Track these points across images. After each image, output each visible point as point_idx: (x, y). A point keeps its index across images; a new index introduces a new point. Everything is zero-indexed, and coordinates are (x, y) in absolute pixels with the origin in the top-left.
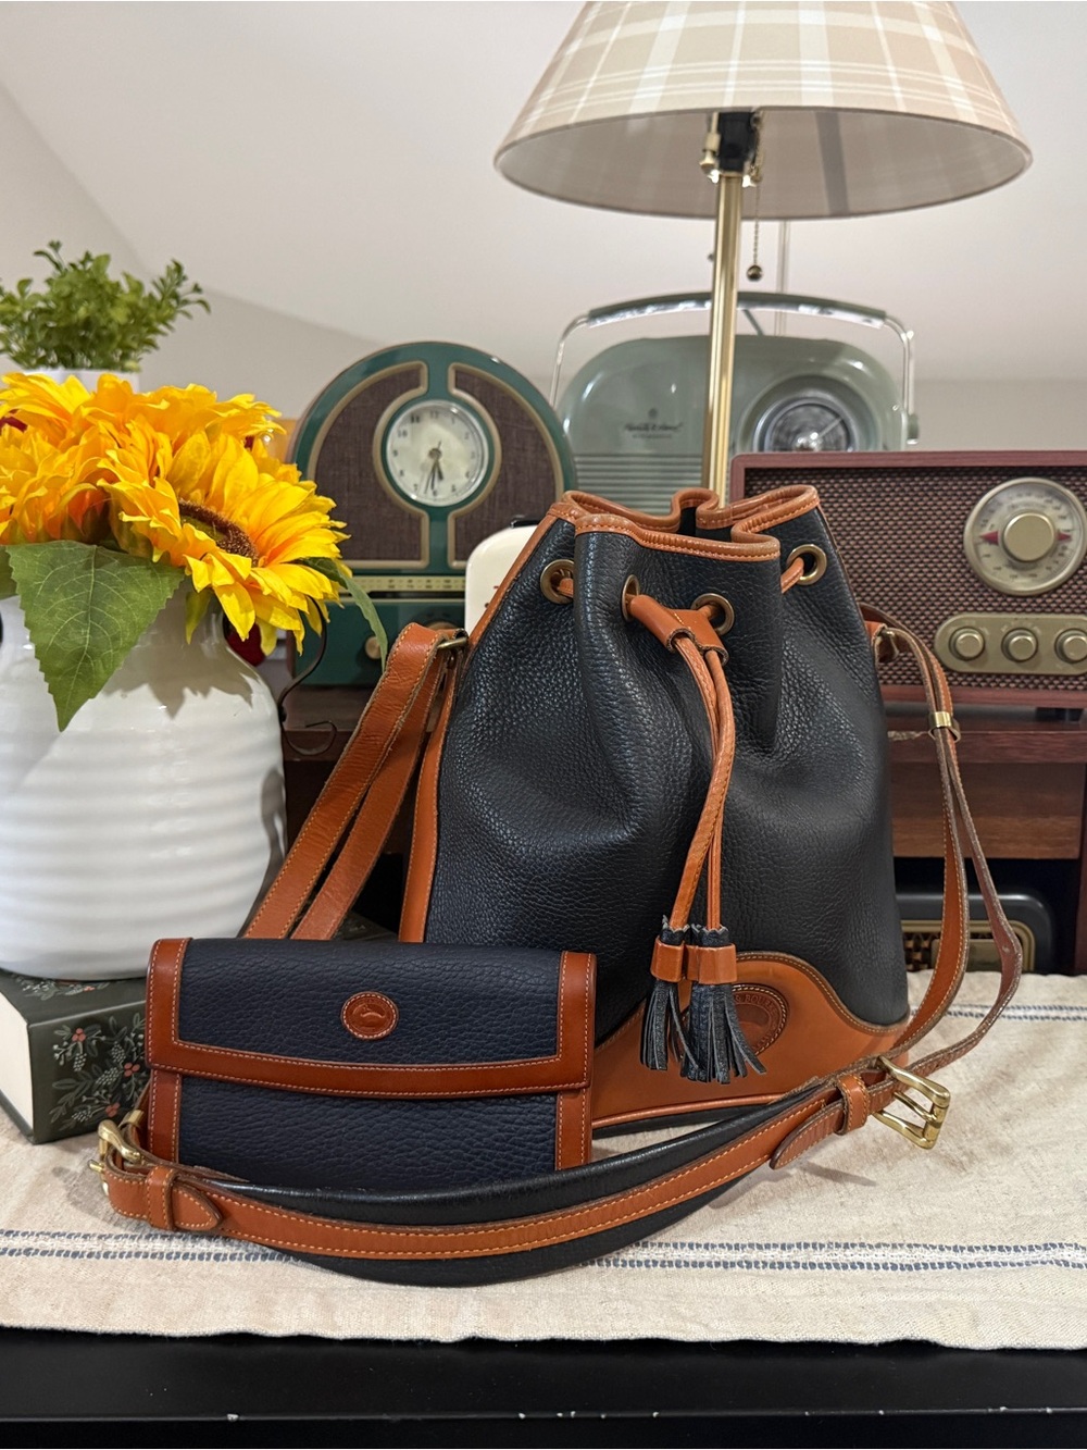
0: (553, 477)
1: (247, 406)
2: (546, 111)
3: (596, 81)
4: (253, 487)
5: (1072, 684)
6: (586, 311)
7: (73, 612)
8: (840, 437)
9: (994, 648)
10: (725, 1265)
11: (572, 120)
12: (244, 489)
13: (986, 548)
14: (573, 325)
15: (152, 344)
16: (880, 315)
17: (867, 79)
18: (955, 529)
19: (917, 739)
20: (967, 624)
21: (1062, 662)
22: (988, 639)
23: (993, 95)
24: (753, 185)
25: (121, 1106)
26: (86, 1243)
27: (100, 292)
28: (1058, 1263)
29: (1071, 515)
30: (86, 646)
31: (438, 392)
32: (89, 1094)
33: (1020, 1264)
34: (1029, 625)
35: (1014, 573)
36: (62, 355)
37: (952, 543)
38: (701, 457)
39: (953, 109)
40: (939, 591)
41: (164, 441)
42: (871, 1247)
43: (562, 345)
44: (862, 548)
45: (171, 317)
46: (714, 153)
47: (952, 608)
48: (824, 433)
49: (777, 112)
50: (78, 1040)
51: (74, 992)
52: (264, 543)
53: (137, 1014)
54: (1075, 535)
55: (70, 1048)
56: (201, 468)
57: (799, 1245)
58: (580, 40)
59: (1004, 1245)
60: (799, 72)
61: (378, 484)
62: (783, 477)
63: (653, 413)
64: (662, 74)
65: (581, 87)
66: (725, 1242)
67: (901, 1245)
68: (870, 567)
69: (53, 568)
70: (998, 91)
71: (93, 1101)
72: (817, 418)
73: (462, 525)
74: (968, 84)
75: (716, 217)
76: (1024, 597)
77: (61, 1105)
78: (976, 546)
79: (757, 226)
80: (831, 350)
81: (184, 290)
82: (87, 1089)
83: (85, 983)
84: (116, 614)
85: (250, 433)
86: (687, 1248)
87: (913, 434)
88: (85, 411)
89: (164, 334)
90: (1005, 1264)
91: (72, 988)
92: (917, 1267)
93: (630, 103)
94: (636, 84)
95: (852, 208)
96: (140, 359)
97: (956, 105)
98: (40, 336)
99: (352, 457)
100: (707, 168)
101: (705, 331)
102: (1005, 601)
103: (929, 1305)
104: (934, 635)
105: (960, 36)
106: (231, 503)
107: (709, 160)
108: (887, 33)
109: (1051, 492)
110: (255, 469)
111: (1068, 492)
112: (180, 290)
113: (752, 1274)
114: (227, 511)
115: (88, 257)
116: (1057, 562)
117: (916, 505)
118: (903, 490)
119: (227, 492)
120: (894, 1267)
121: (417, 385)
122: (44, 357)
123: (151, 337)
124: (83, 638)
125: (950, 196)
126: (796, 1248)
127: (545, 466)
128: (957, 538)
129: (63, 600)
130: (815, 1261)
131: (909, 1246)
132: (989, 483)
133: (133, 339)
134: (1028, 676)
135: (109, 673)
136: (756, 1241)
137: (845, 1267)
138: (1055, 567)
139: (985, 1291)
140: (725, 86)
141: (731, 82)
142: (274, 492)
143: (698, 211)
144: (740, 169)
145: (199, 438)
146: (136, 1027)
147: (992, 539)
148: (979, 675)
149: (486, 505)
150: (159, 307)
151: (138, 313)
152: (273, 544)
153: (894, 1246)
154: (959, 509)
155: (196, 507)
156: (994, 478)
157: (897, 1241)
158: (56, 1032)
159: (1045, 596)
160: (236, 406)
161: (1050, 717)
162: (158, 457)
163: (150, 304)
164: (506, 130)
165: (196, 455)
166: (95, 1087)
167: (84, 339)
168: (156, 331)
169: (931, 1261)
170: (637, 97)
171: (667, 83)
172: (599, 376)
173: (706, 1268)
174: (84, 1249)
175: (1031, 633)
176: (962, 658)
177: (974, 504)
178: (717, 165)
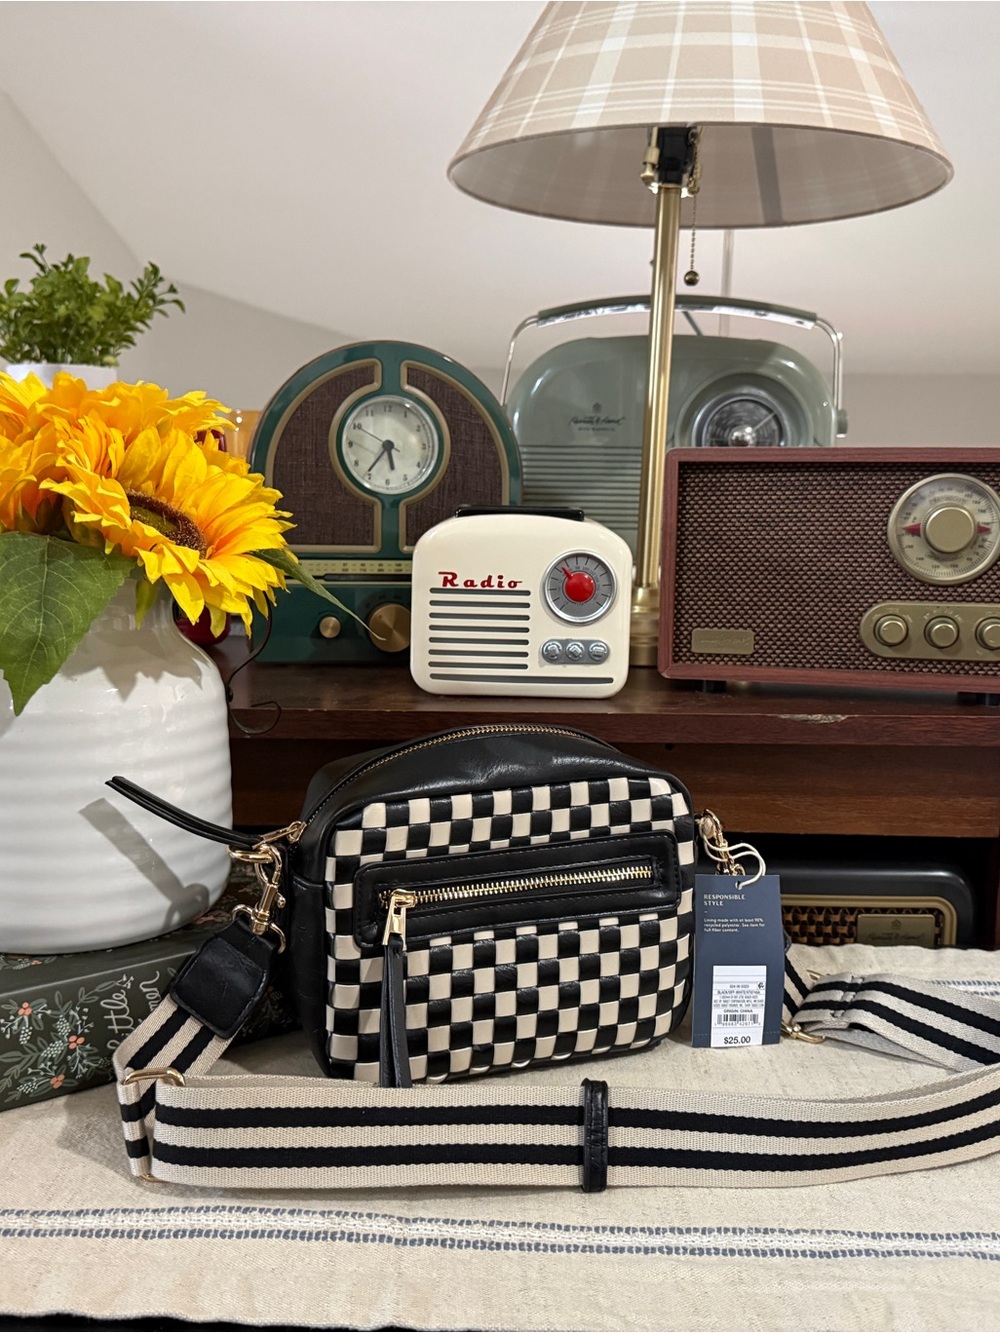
0: (499, 467)
1: (198, 403)
2: (494, 126)
3: (541, 98)
4: (202, 479)
5: (991, 670)
6: (535, 312)
7: (27, 601)
8: (774, 431)
9: (917, 633)
10: (646, 1251)
11: (518, 135)
12: (193, 481)
13: (908, 540)
14: (523, 326)
15: (130, 341)
16: (812, 317)
17: (796, 97)
18: (879, 521)
19: (842, 721)
20: (891, 612)
21: (981, 649)
22: (911, 627)
23: (916, 112)
24: (690, 196)
25: (66, 1078)
26: (18, 1221)
27: (80, 291)
28: (975, 1255)
29: (990, 508)
30: (40, 634)
31: (390, 387)
32: (34, 1066)
33: (937, 1254)
34: (950, 614)
35: (936, 563)
36: (45, 350)
37: (876, 534)
38: (642, 448)
39: (878, 125)
40: (863, 580)
41: (117, 435)
42: (790, 1233)
43: (513, 344)
44: (790, 539)
45: (149, 316)
46: (653, 166)
47: (876, 596)
48: (758, 427)
49: (714, 127)
50: (24, 1014)
51: (22, 966)
52: (212, 533)
53: (82, 989)
54: (994, 528)
55: (16, 1022)
56: (152, 460)
57: (719, 1230)
58: (528, 60)
59: (922, 1232)
60: (733, 90)
61: (333, 474)
62: (715, 471)
63: (597, 407)
64: (603, 92)
65: (527, 104)
66: (646, 1226)
67: (820, 1231)
68: (798, 556)
69: (7, 559)
70: (921, 109)
71: (39, 1073)
72: (751, 413)
73: (412, 513)
74: (892, 102)
75: (655, 226)
76: (946, 586)
77: (7, 1077)
78: (899, 537)
79: (694, 234)
80: (764, 349)
81: (160, 290)
82: (32, 1061)
83: (32, 956)
84: (69, 603)
85: (202, 428)
86: (608, 1232)
87: (842, 429)
88: (40, 408)
89: (141, 331)
90: (923, 1253)
91: (20, 962)
92: (836, 1254)
93: (572, 118)
94: (578, 101)
95: (786, 217)
96: (118, 354)
97: (881, 121)
98: (24, 333)
99: (309, 447)
100: (648, 181)
101: (646, 332)
102: (928, 590)
103: (846, 1297)
104: (859, 621)
105: (885, 58)
106: (180, 494)
107: (649, 173)
108: (815, 54)
109: (971, 488)
110: (204, 461)
111: (987, 487)
112: (157, 291)
113: (672, 1260)
114: (177, 502)
115: (70, 258)
116: (977, 554)
117: (842, 498)
118: (829, 484)
119: (177, 484)
120: (813, 1255)
121: (372, 382)
122: (28, 351)
123: (130, 333)
124: (35, 626)
125: (878, 207)
126: (716, 1233)
127: (492, 457)
128: (881, 530)
129: (17, 590)
130: (734, 1247)
131: (828, 1232)
132: (911, 478)
133: (112, 336)
134: (949, 662)
135: (62, 660)
136: (676, 1225)
137: (764, 1254)
138: (975, 558)
139: (902, 1281)
140: (662, 103)
141: (668, 99)
142: (222, 484)
143: (640, 220)
144: (679, 181)
145: (150, 433)
146: (81, 1000)
147: (914, 531)
148: (903, 660)
149: (436, 495)
150: (136, 306)
151: (116, 311)
152: (221, 535)
153: (813, 1232)
154: (883, 503)
155: (147, 498)
156: (916, 473)
157: (816, 1228)
158: (3, 1006)
159: (966, 585)
160: (184, 403)
161: (970, 701)
162: (110, 450)
163: (129, 304)
164: (459, 144)
165: (147, 450)
166: (40, 1060)
167: (66, 335)
168: (134, 329)
169: (849, 1248)
170: (578, 113)
171: (607, 100)
172: (547, 372)
173: (626, 1254)
174: (16, 1226)
175: (950, 620)
176: (886, 644)
177: (897, 498)
178: (656, 178)
